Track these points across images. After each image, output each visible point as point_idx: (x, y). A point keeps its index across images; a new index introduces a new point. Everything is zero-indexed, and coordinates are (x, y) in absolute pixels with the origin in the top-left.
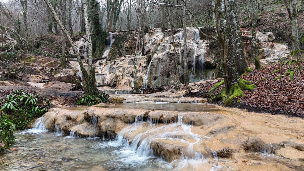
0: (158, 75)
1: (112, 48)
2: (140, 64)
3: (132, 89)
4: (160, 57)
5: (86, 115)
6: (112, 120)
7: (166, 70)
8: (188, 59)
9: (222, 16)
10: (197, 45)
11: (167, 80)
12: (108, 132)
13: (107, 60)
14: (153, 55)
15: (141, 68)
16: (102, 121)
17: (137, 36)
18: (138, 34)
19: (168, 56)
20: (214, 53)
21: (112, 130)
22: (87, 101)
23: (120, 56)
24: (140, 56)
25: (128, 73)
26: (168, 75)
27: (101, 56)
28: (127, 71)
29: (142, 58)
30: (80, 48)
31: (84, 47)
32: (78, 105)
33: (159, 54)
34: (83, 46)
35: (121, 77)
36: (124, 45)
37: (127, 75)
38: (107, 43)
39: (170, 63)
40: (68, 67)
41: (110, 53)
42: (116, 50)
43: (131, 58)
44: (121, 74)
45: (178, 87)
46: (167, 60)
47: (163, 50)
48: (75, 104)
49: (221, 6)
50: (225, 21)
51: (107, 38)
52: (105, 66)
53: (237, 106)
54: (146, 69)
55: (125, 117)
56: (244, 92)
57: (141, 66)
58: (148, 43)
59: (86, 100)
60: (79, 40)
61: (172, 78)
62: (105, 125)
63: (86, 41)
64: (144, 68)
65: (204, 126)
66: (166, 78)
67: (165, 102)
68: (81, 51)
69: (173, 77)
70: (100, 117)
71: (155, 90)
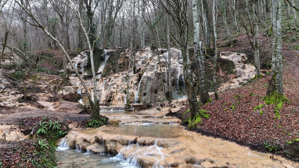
0: (147, 91)
1: (107, 64)
2: (132, 81)
3: (125, 106)
4: (149, 76)
5: (96, 139)
6: (114, 142)
7: (154, 88)
8: (172, 78)
9: (188, 67)
11: (155, 96)
12: (112, 151)
13: (102, 76)
14: (143, 73)
15: (132, 85)
16: (108, 144)
17: (129, 54)
18: (130, 52)
19: (156, 75)
20: (195, 73)
21: (114, 149)
22: (94, 124)
23: (115, 72)
24: (132, 74)
25: (122, 90)
26: (156, 92)
27: (97, 71)
28: (120, 88)
29: (134, 75)
30: (78, 64)
31: (81, 63)
32: (87, 127)
33: (148, 73)
35: (115, 94)
36: (117, 62)
37: (121, 91)
38: (102, 59)
39: (158, 81)
40: (69, 84)
41: (105, 69)
42: (110, 66)
43: (123, 76)
44: (115, 90)
45: (163, 104)
46: (155, 79)
47: (152, 69)
48: (85, 127)
49: (187, 60)
50: (190, 71)
51: (102, 55)
52: (101, 82)
53: (196, 130)
54: (137, 85)
55: (123, 141)
56: (202, 120)
57: (132, 83)
58: (139, 61)
59: (92, 123)
60: (76, 56)
61: (159, 94)
62: (110, 146)
63: (83, 58)
64: (135, 85)
65: (169, 148)
66: (154, 94)
68: (79, 67)
70: (106, 141)
71: (144, 106)
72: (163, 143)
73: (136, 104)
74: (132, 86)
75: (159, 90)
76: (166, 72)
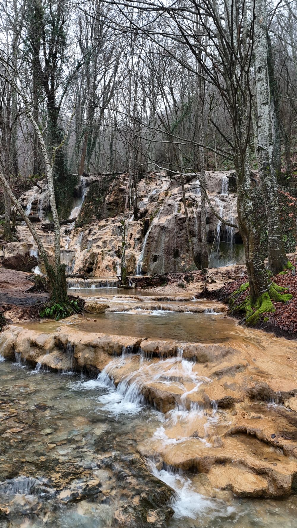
0: (160, 253)
1: (86, 203)
2: (132, 235)
3: (117, 280)
4: (163, 223)
5: (56, 341)
6: (93, 350)
7: (173, 246)
8: (208, 228)
9: (247, 196)
10: (223, 204)
11: (175, 262)
12: (87, 366)
13: (77, 226)
14: (152, 219)
15: (132, 242)
16: (79, 352)
17: (126, 184)
18: (127, 180)
19: (176, 222)
21: (92, 363)
22: (54, 312)
23: (99, 218)
24: (131, 220)
25: (112, 250)
26: (176, 254)
27: (67, 217)
28: (109, 247)
29: (135, 224)
30: (33, 204)
32: (42, 318)
33: (161, 219)
34: (37, 200)
35: (100, 257)
36: (104, 199)
37: (111, 252)
38: (77, 195)
39: (180, 233)
40: (15, 238)
41: (81, 212)
42: (92, 207)
43: (115, 224)
44: (99, 251)
46: (174, 229)
47: (168, 212)
48: (38, 317)
49: (245, 181)
50: (250, 204)
51: (77, 187)
52: (74, 236)
53: (263, 326)
54: (141, 242)
55: (110, 347)
56: (276, 305)
57: (132, 238)
58: (145, 196)
59: (52, 310)
60: (29, 189)
61: (183, 259)
62: (84, 356)
63: (42, 192)
64: (137, 242)
65: (209, 364)
66: (173, 259)
67: (167, 309)
68: (34, 209)
69: (184, 256)
70: (76, 346)
71: (155, 280)
72: (195, 353)
73: (138, 276)
74: (131, 244)
75: (181, 250)
76: (196, 217)
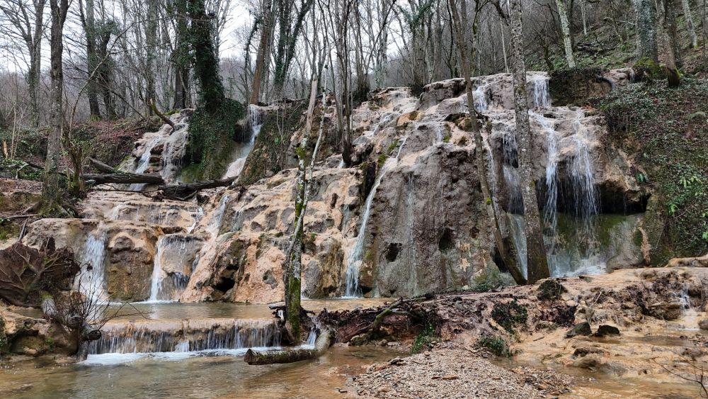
0: (405, 235)
1: (255, 148)
2: (335, 197)
4: (409, 167)
7: (437, 220)
11: (443, 261)
14: (382, 161)
17: (332, 111)
18: (334, 103)
19: (441, 163)
24: (338, 169)
26: (446, 240)
27: (220, 177)
28: (280, 225)
29: (344, 173)
30: (153, 152)
31: (165, 148)
33: (405, 158)
35: (253, 248)
36: (289, 138)
37: (280, 239)
38: (241, 137)
39: (452, 189)
41: (246, 165)
42: (265, 155)
44: (256, 235)
46: (437, 180)
47: (420, 144)
51: (241, 122)
52: (213, 206)
54: (357, 214)
57: (336, 205)
61: (463, 252)
66: (438, 253)
68: (155, 161)
69: (467, 245)
74: (333, 218)
75: (458, 230)
76: (488, 148)
